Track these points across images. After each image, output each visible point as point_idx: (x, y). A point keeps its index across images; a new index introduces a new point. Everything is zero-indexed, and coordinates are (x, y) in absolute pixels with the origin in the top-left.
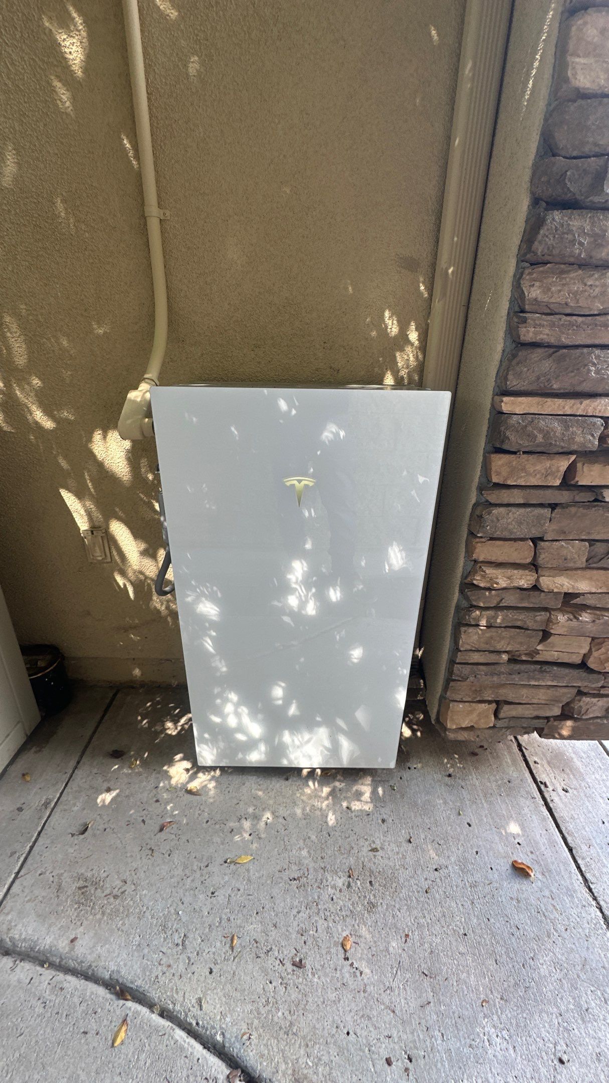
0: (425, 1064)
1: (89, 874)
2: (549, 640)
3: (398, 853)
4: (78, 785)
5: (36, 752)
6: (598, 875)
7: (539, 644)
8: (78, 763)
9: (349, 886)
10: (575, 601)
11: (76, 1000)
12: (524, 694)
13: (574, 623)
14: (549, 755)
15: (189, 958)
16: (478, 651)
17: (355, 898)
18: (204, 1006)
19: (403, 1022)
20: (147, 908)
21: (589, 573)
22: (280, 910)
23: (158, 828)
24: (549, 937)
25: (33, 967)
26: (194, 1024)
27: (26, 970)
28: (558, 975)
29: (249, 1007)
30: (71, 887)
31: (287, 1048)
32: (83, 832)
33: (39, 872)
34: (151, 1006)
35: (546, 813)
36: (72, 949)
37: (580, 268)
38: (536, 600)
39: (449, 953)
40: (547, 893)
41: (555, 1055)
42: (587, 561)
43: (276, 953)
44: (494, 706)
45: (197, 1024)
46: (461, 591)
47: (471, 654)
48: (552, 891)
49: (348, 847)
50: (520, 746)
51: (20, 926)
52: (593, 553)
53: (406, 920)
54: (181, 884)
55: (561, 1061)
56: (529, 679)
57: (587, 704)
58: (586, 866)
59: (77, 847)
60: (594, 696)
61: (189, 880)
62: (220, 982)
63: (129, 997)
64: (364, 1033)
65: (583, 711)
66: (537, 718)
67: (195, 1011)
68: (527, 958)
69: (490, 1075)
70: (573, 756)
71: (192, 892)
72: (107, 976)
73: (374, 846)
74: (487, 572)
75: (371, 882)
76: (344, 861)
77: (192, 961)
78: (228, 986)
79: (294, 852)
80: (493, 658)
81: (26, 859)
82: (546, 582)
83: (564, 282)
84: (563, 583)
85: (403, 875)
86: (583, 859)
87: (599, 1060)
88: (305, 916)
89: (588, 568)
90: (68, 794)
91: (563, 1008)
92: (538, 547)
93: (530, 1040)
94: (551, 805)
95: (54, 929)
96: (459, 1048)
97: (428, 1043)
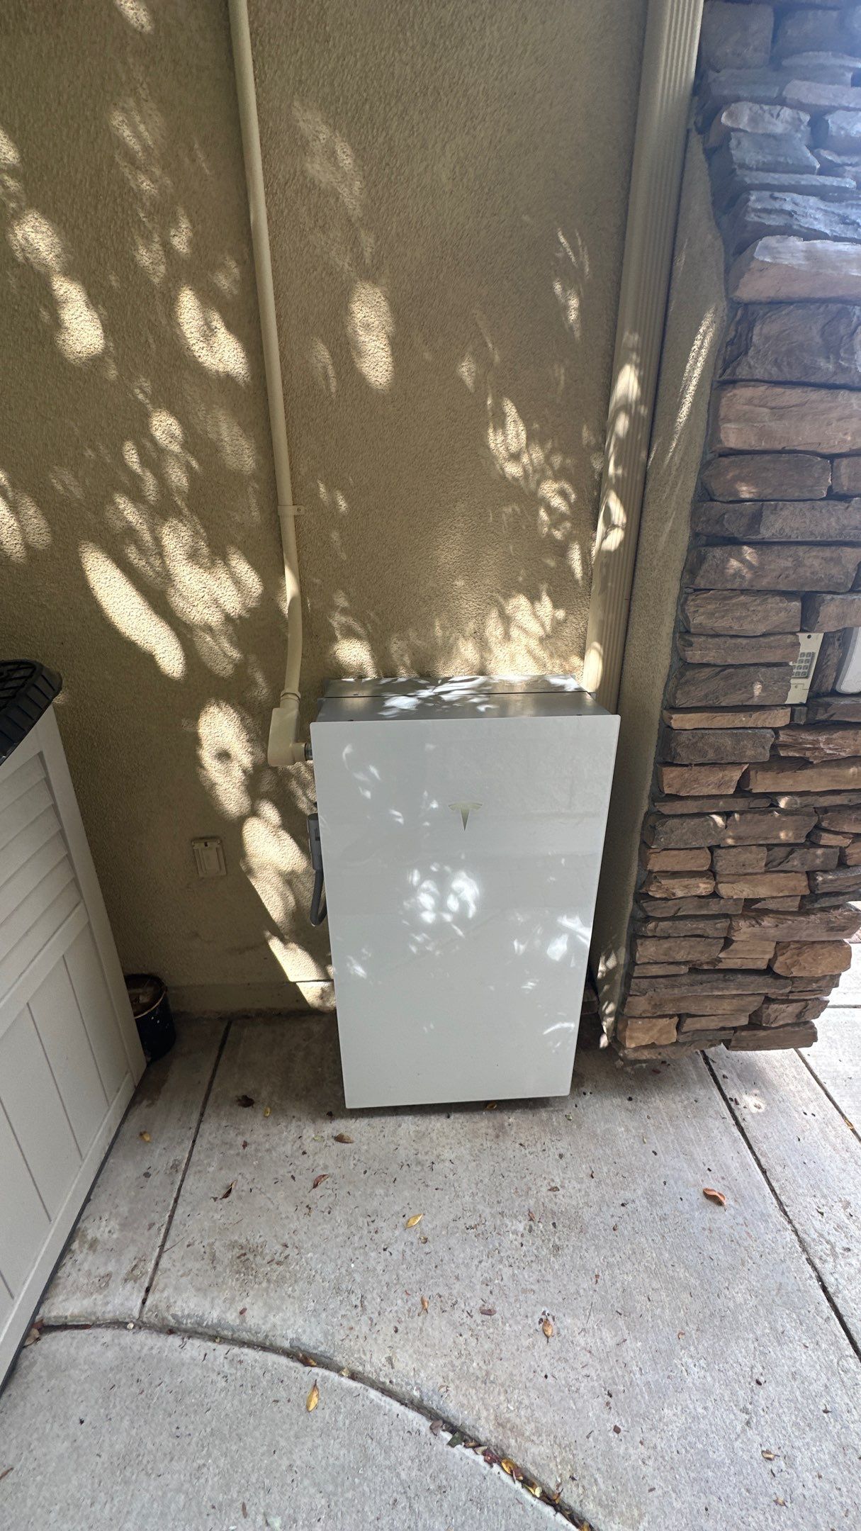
0: (626, 1398)
1: (243, 1241)
2: (732, 947)
3: (580, 1190)
4: (209, 1142)
5: (148, 1106)
6: (793, 1196)
7: (721, 951)
8: (202, 1115)
9: (531, 1230)
10: (756, 906)
11: (259, 1371)
12: (708, 1007)
13: (757, 929)
14: (738, 1066)
15: (371, 1319)
16: (656, 963)
17: (538, 1242)
18: (396, 1364)
19: (601, 1361)
20: (316, 1272)
21: (769, 877)
22: (461, 1261)
23: (311, 1184)
24: (743, 1265)
25: (202, 1343)
26: (388, 1382)
27: (196, 1348)
28: (753, 1302)
29: (442, 1361)
30: (227, 1256)
31: (486, 1396)
32: (226, 1196)
33: (187, 1243)
34: (338, 1370)
35: (737, 1134)
36: (243, 1321)
37: (742, 594)
38: (714, 908)
39: (643, 1290)
40: (740, 1220)
41: (751, 1377)
42: (766, 865)
43: (463, 1306)
44: (676, 1020)
45: (391, 1382)
46: (636, 901)
47: (649, 967)
48: (745, 1218)
49: (525, 1188)
50: (706, 1059)
51: (179, 1303)
52: (771, 858)
53: (594, 1260)
54: (348, 1243)
55: (758, 1383)
56: (712, 989)
57: (776, 1011)
58: (781, 1188)
59: (223, 1212)
60: (783, 1002)
61: (356, 1238)
62: (408, 1340)
63: (314, 1364)
64: (562, 1375)
65: (773, 1016)
66: (723, 1029)
67: (387, 1369)
68: (722, 1288)
69: (689, 1402)
70: (765, 1065)
71: (362, 1251)
72: (286, 1345)
73: (553, 1185)
74: (663, 882)
75: (554, 1224)
76: (523, 1203)
77: (375, 1321)
78: (418, 1343)
79: (467, 1197)
80: (673, 970)
81: (167, 1231)
82: (724, 890)
83: (727, 607)
84: (743, 890)
85: (587, 1214)
86: (777, 1181)
87: (795, 1379)
88: (488, 1265)
89: (766, 872)
90: (199, 1152)
91: (759, 1333)
92: (715, 854)
93: (727, 1366)
94: (743, 1124)
95: (219, 1302)
96: (657, 1380)
97: (627, 1378)
